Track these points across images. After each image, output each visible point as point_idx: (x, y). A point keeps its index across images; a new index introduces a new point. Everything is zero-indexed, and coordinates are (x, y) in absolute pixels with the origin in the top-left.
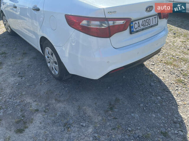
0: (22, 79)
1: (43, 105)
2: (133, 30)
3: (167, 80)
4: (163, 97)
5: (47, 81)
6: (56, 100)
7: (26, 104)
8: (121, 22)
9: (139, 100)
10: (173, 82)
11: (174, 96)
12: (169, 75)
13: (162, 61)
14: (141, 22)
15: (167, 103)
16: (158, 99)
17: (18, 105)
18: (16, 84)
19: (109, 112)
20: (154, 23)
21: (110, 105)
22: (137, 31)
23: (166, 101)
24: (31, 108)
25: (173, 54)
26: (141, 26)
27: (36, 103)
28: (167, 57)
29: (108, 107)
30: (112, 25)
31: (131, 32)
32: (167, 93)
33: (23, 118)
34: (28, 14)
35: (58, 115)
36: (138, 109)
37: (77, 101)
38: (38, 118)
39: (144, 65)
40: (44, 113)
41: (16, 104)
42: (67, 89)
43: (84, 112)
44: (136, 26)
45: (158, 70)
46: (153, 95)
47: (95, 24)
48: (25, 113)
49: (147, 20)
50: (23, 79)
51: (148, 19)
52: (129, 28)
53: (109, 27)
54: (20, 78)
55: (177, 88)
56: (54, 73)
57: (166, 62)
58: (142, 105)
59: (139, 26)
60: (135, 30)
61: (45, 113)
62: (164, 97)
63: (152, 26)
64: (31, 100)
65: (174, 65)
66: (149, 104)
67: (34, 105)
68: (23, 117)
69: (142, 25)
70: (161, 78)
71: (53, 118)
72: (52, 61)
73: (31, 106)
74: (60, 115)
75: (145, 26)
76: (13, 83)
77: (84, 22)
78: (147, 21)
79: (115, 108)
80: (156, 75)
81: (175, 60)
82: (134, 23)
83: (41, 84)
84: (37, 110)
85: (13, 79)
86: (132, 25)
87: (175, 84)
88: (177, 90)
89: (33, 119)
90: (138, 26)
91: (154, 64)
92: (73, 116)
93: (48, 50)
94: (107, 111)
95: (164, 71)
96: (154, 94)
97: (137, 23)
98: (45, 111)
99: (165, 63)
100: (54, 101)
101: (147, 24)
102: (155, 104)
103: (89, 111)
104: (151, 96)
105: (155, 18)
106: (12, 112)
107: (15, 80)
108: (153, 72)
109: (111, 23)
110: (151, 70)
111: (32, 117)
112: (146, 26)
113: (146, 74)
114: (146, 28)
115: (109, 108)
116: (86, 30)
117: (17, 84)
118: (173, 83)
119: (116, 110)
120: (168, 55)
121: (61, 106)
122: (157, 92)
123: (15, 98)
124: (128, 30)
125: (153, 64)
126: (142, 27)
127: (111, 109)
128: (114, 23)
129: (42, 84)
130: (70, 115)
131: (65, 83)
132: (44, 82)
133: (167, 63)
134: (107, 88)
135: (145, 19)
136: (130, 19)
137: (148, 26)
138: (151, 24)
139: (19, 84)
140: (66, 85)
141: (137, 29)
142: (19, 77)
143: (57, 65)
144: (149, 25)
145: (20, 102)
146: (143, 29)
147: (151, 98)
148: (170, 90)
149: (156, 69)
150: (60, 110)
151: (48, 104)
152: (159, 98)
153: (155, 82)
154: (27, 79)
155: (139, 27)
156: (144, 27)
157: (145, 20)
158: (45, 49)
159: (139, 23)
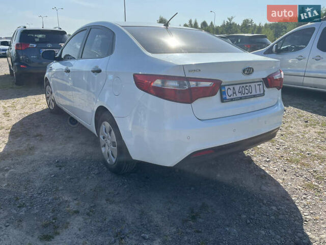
0: (60, 169)
1: (87, 206)
2: (226, 98)
3: (290, 183)
4: (280, 207)
5: (97, 174)
6: (107, 200)
7: (60, 203)
8: (208, 84)
9: (241, 209)
10: (300, 187)
11: (299, 208)
12: (293, 178)
13: (282, 157)
14: (237, 87)
15: (287, 216)
16: (272, 209)
17: (49, 203)
18: (51, 175)
19: (189, 222)
20: (258, 93)
21: (192, 212)
22: (232, 100)
23: (285, 213)
24: (68, 209)
25: (302, 148)
26: (237, 93)
27: (76, 202)
28: (292, 153)
29: (188, 215)
30: (194, 86)
31: (223, 100)
32: (287, 202)
33: (54, 221)
35: (107, 220)
36: (237, 221)
37: (140, 203)
38: (76, 223)
39: (253, 161)
40: (87, 217)
41: (46, 202)
42: (125, 186)
43: (148, 219)
44: (230, 92)
45: (276, 169)
46: (264, 204)
47: (172, 85)
48: (59, 215)
49: (246, 86)
50: (63, 169)
51: (248, 85)
52: (218, 94)
53: (190, 89)
54: (58, 168)
55: (304, 196)
56: (109, 162)
57: (288, 158)
58: (244, 216)
59: (235, 93)
60: (228, 97)
61: (88, 217)
62: (283, 208)
63: (255, 96)
64: (70, 198)
65: (303, 164)
66: (257, 215)
67: (73, 206)
68: (54, 219)
69: (239, 92)
70: (280, 181)
71: (100, 224)
72: (109, 142)
73: (69, 205)
74: (110, 221)
76: (46, 174)
77: (158, 83)
78: (247, 88)
79: (200, 218)
80: (272, 176)
81: (305, 157)
82: (226, 87)
83: (88, 178)
84: (77, 212)
85: (47, 169)
86: (223, 90)
87: (303, 191)
88: (305, 198)
89: (68, 223)
90: (233, 93)
91: (269, 161)
92: (131, 223)
93: (107, 125)
94: (186, 221)
95: (285, 171)
96: (265, 202)
97: (232, 89)
98: (88, 214)
99: (287, 160)
100: (104, 201)
101: (246, 91)
102: (266, 217)
103: (157, 219)
104: (261, 204)
105: (259, 85)
106: (39, 212)
107: (51, 170)
108: (267, 172)
109: (193, 84)
110: (263, 168)
111: (68, 220)
112: (246, 95)
113: (254, 174)
114: (246, 98)
115: (191, 216)
116: (160, 93)
117: (52, 176)
118: (299, 189)
119: (201, 220)
120: (294, 150)
121: (113, 209)
122: (271, 199)
123: (46, 194)
124: (217, 97)
125: (268, 160)
126: (239, 95)
127: (194, 218)
128: (197, 84)
129: (90, 177)
130: (127, 222)
131: (124, 178)
132: (93, 175)
133: (291, 161)
134: (190, 189)
135: (244, 85)
136: (221, 82)
137: (249, 94)
138: (254, 93)
139: (54, 176)
140: (126, 181)
141: (232, 97)
142: (57, 167)
143: (116, 148)
144: (251, 93)
145: (53, 200)
146: (241, 98)
147: (260, 207)
148: (293, 198)
149: (271, 167)
150: (111, 215)
151: (95, 205)
152: (274, 208)
153: (269, 185)
154: (67, 170)
155: (235, 95)
156: (243, 95)
157: (243, 87)
158: (101, 125)
159: (234, 88)
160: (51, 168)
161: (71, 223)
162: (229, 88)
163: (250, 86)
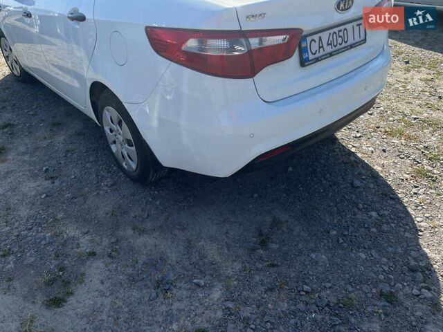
0: (53, 183)
1: (106, 241)
2: (308, 58)
3: (392, 171)
4: (382, 212)
5: (111, 186)
6: (134, 229)
7: (65, 241)
8: (278, 39)
9: (328, 220)
10: (407, 176)
11: (409, 209)
12: (396, 161)
13: (378, 127)
14: (325, 36)
15: (393, 225)
16: (371, 217)
17: (48, 244)
18: (41, 195)
19: (258, 251)
20: (357, 39)
21: (261, 234)
22: (317, 60)
23: (390, 220)
24: (78, 250)
25: (405, 109)
26: (325, 46)
27: (88, 237)
28: (391, 119)
29: (255, 239)
30: (257, 46)
31: (303, 63)
32: (391, 202)
33: (61, 273)
34: (59, 31)
35: (140, 262)
36: (326, 241)
37: (183, 229)
38: (96, 271)
39: (337, 139)
40: (108, 260)
41: (43, 242)
42: (158, 203)
43: (199, 253)
44: (315, 47)
45: (371, 149)
46: (359, 209)
47: (217, 47)
48: (66, 262)
49: (339, 31)
50: (57, 182)
51: (342, 28)
52: (297, 53)
53: (250, 52)
54: (50, 182)
55: (414, 190)
56: (126, 167)
57: (387, 129)
58: (335, 232)
59: (322, 47)
60: (311, 57)
61: (110, 260)
62: (386, 212)
63: (352, 46)
64: (77, 231)
65: (408, 137)
66: (351, 229)
67: (85, 244)
68: (61, 270)
69: (328, 45)
70: (378, 168)
71: (130, 271)
72: (121, 138)
73: (78, 244)
74: (145, 263)
75: (335, 46)
76: (33, 193)
77: (192, 44)
78: (341, 34)
79: (272, 242)
80: (366, 161)
81: (409, 125)
82: (309, 39)
83: (98, 193)
84: (93, 254)
85: (32, 184)
86: (303, 45)
87: (412, 181)
88: (415, 194)
89: (83, 274)
90: (320, 47)
91: (360, 137)
92: (175, 263)
93: (110, 113)
94: (254, 250)
95: (384, 151)
96: (361, 206)
97: (317, 40)
98: (110, 256)
99: (386, 132)
100: (129, 232)
101: (340, 40)
102: (363, 229)
103: (212, 252)
104: (356, 210)
105: (359, 25)
106: (35, 261)
107: (38, 186)
108: (359, 155)
109: (254, 42)
110: (353, 150)
111: (83, 269)
112: (339, 47)
113: (341, 161)
114: (339, 52)
115: (259, 241)
116: (197, 62)
117: (43, 196)
118: (407, 179)
119: (275, 246)
120: (394, 114)
121: (146, 243)
122: (368, 200)
123: (40, 229)
124: (295, 58)
125: (358, 135)
126: (328, 49)
127: (263, 244)
128: (261, 43)
129: (101, 192)
130: (169, 262)
131: (153, 188)
132: (105, 188)
133: (390, 133)
134: (252, 196)
135: (336, 30)
136: (299, 31)
137: (344, 45)
138: (351, 41)
139: (47, 196)
140: (156, 192)
141: (317, 55)
142: (46, 179)
143: (133, 148)
144: (346, 42)
145: (52, 237)
146: (331, 54)
147: (354, 215)
148: (400, 196)
149: (364, 147)
150: (144, 253)
151: (117, 240)
152: (374, 214)
153: (364, 177)
154: (64, 184)
155: (321, 49)
156: (334, 49)
157: (335, 33)
158: (102, 113)
159: (320, 38)
160: (38, 183)
161: (87, 272)
162: (313, 40)
163: (345, 29)
